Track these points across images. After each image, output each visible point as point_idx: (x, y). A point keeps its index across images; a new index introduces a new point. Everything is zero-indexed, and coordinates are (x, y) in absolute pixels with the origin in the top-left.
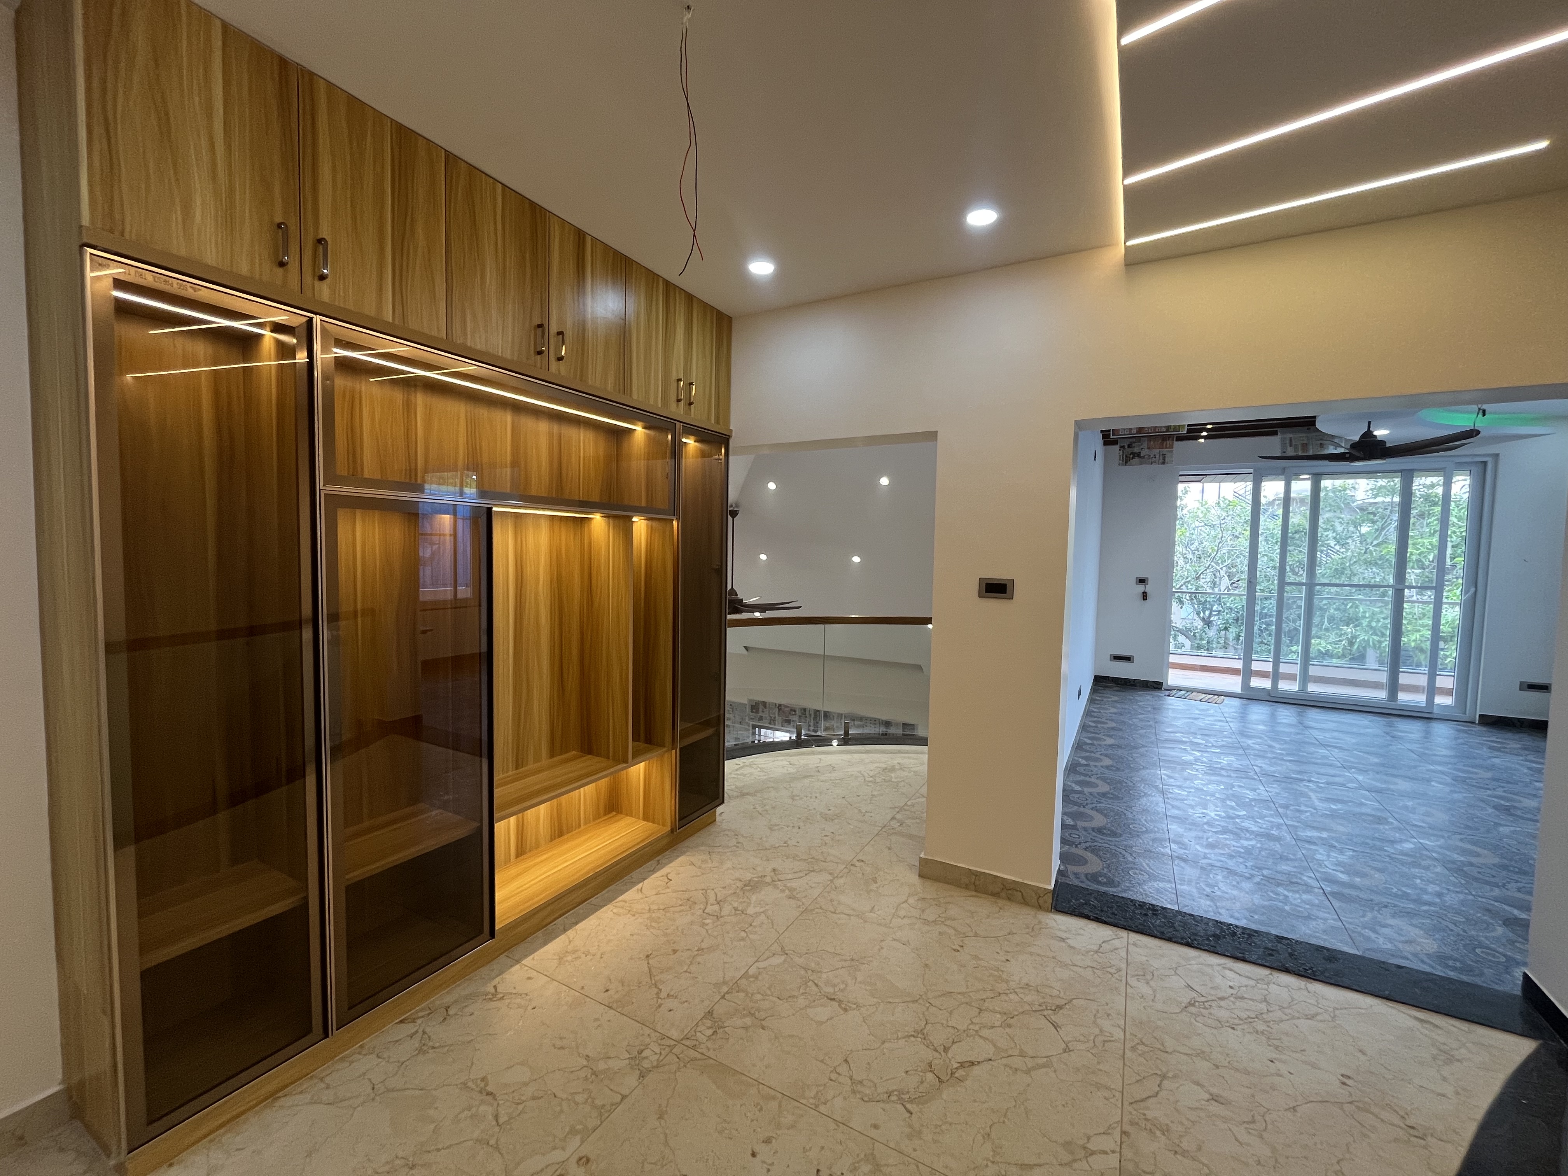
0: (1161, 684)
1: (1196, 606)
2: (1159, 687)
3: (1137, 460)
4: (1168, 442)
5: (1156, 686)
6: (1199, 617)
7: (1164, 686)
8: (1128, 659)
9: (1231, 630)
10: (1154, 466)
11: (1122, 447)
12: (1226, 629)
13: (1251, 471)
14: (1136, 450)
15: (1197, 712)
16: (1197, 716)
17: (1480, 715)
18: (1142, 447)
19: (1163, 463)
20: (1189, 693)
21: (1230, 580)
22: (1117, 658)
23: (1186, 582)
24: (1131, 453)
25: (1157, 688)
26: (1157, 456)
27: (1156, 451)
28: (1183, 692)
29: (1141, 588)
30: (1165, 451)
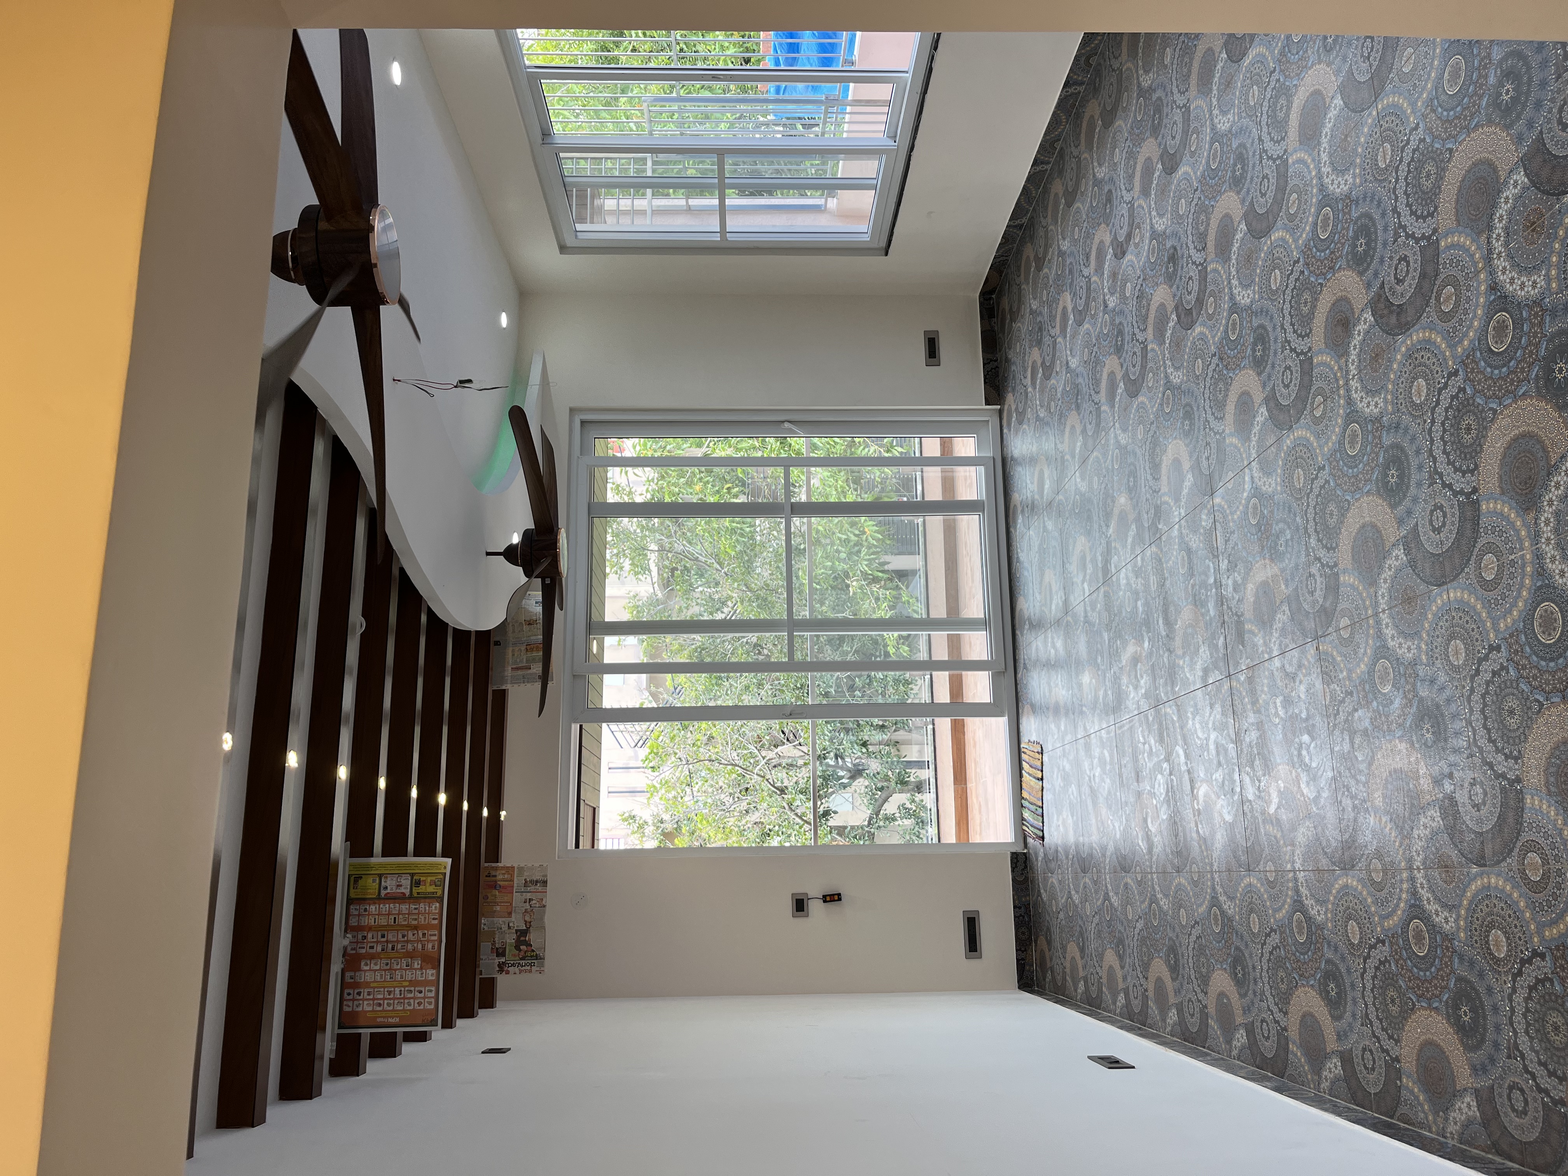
0: (1015, 857)
1: (830, 790)
2: (1021, 859)
3: (532, 937)
4: (500, 877)
5: (1021, 866)
6: (849, 785)
7: (1019, 849)
8: (972, 924)
9: (866, 738)
10: (549, 901)
11: (501, 968)
12: (864, 744)
13: (575, 727)
14: (510, 939)
15: (1073, 788)
16: (1086, 789)
17: (987, 403)
18: (505, 928)
19: (545, 883)
20: (1025, 803)
21: (784, 744)
22: (973, 944)
23: (790, 808)
24: (517, 948)
25: (1025, 862)
26: (529, 896)
27: (517, 899)
28: (1026, 815)
29: (816, 907)
30: (517, 881)
